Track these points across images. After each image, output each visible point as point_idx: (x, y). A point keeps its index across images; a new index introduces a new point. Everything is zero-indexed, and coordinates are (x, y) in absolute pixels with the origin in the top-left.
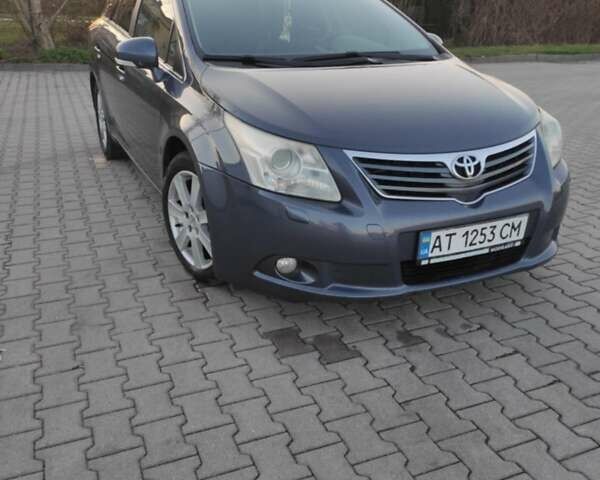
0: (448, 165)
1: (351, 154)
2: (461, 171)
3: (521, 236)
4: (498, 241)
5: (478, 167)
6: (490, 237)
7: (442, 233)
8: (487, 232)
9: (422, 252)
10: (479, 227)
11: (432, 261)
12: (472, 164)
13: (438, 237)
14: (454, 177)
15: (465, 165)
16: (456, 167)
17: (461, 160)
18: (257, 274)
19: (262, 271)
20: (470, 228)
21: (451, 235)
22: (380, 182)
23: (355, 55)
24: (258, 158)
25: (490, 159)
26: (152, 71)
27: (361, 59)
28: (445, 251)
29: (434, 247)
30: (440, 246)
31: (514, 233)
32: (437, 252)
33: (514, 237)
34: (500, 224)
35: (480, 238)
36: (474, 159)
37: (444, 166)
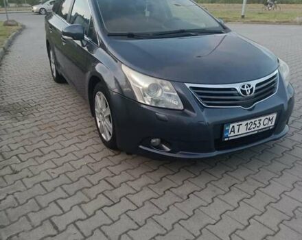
0: (237, 89)
1: (188, 85)
2: (244, 92)
3: (273, 124)
4: (262, 127)
5: (252, 90)
6: (258, 125)
7: (235, 125)
8: (257, 123)
9: (225, 134)
10: (253, 120)
11: (230, 139)
12: (249, 88)
13: (233, 127)
14: (240, 95)
15: (246, 89)
16: (241, 90)
17: (243, 87)
18: (141, 147)
19: (143, 145)
20: (249, 121)
21: (239, 125)
22: (203, 99)
23: (183, 31)
24: (141, 88)
25: (257, 85)
26: (81, 41)
27: (187, 33)
28: (236, 133)
29: (231, 131)
30: (234, 131)
31: (270, 123)
32: (232, 134)
33: (270, 125)
34: (263, 118)
35: (254, 126)
36: (250, 86)
37: (235, 90)
